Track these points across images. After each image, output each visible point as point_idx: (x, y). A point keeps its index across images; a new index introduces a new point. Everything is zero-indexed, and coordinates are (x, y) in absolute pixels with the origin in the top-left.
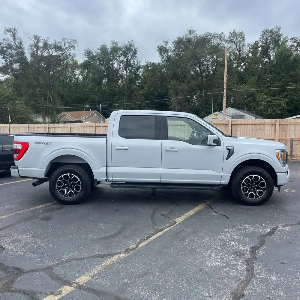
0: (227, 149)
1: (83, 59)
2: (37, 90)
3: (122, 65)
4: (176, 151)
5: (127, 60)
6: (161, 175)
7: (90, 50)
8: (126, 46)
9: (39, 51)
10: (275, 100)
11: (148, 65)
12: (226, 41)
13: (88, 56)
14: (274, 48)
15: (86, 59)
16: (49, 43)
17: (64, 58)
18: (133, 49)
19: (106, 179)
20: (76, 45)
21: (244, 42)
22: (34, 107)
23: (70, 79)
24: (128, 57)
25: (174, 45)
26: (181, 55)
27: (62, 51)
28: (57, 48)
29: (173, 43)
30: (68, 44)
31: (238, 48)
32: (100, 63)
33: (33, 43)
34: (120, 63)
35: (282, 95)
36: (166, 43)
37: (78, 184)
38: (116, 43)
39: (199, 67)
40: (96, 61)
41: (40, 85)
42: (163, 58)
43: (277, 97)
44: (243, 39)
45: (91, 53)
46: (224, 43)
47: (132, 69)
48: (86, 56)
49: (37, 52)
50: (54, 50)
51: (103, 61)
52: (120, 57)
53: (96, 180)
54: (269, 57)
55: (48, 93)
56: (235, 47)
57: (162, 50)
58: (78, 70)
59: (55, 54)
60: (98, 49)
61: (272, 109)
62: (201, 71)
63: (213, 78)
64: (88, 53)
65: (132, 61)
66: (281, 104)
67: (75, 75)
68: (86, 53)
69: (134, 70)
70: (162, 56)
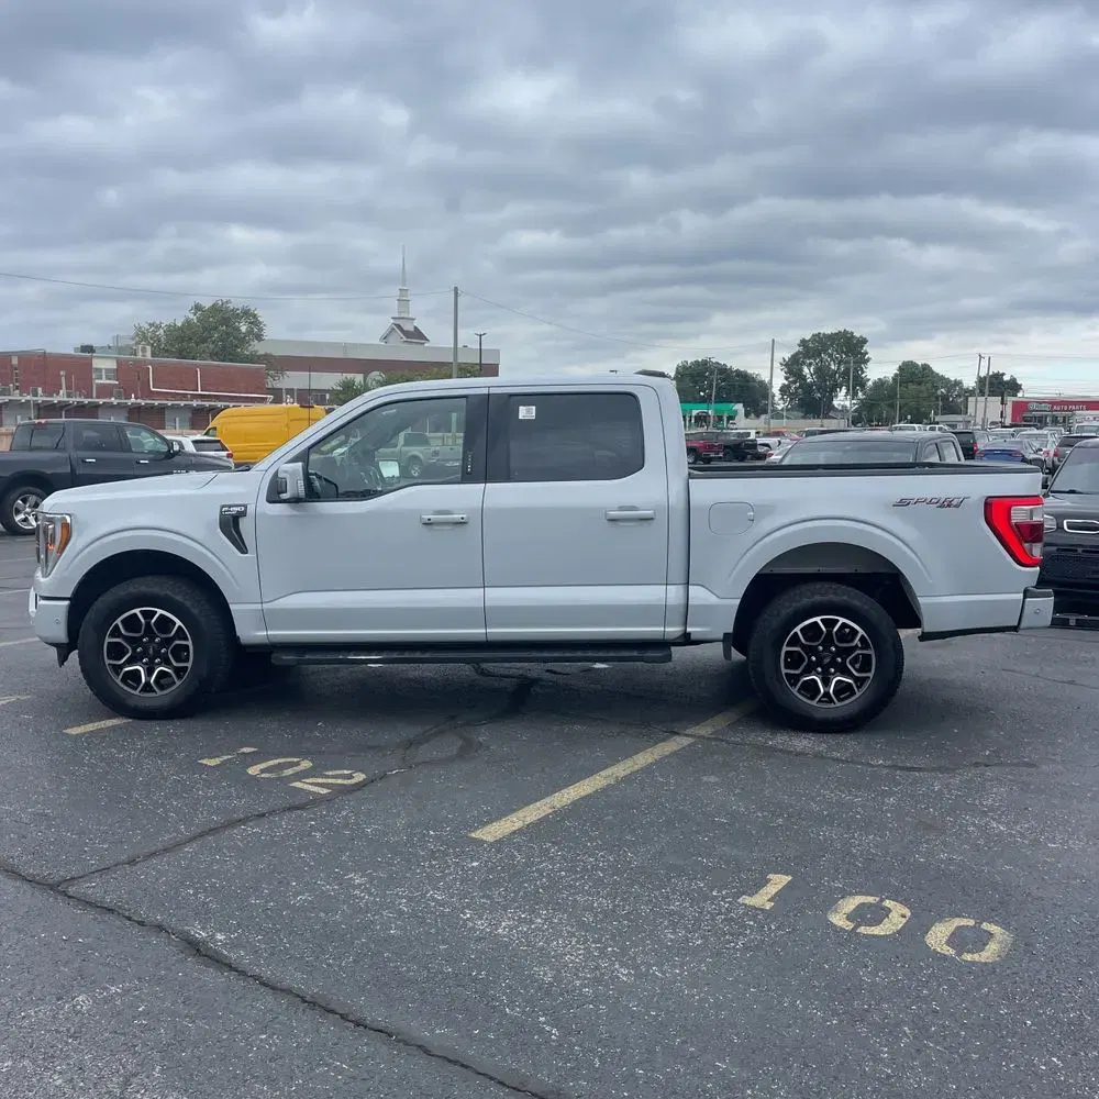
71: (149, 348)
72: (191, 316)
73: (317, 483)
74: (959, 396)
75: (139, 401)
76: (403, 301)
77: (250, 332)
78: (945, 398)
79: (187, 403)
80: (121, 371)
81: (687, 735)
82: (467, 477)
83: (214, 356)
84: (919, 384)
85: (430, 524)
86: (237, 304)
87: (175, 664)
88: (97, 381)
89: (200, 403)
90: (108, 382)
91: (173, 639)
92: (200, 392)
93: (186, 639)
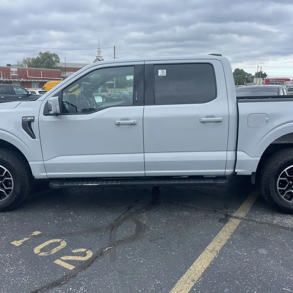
71: (27, 65)
72: (39, 56)
73: (67, 106)
74: (251, 78)
75: (24, 80)
76: (99, 52)
77: (56, 60)
78: (247, 78)
79: (37, 80)
80: (19, 72)
81: (236, 218)
82: (135, 103)
83: (46, 67)
84: (240, 74)
85: (119, 125)
86: (52, 52)
87: (6, 188)
88: (12, 75)
89: (41, 80)
90: (16, 75)
91: (4, 177)
92: (42, 78)
93: (10, 177)
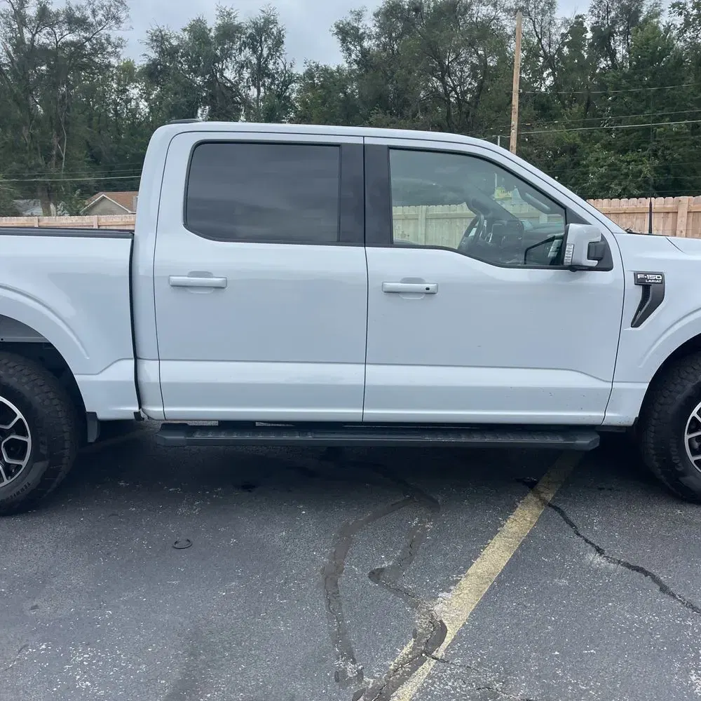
0: (638, 282)
1: (145, 55)
2: (26, 132)
3: (246, 74)
4: (429, 293)
5: (259, 59)
6: (364, 394)
7: (163, 33)
8: (255, 24)
9: (25, 30)
10: (629, 163)
11: (312, 73)
12: (508, 11)
13: (158, 49)
14: (626, 33)
15: (154, 55)
16: (53, 8)
17: (93, 49)
18: (275, 31)
19: (136, 409)
20: (123, 15)
21: (553, 16)
22: (18, 177)
23: (116, 110)
24: (262, 50)
25: (378, 21)
26: (396, 47)
27: (86, 30)
28: (75, 22)
29: (376, 15)
30: (102, 12)
31: (538, 30)
32: (190, 67)
33: (9, 8)
34: (242, 67)
35: (644, 149)
36: (359, 15)
37: (18, 434)
38: (229, 14)
39: (442, 79)
40: (180, 62)
41: (31, 120)
42: (350, 55)
43: (630, 156)
44: (552, 5)
45: (167, 41)
46: (502, 15)
47: (272, 83)
48: (152, 48)
49: (21, 32)
50: (65, 26)
51: (198, 62)
52: (241, 51)
53: (95, 414)
54: (612, 54)
55: (55, 141)
56: (531, 27)
57: (347, 34)
58: (136, 87)
59: (70, 37)
60: (184, 30)
61: (620, 185)
62: (445, 89)
63: (476, 107)
64: (159, 39)
65: (272, 62)
66: (641, 172)
67: (128, 101)
68: (152, 40)
69: (278, 85)
70: (348, 49)
